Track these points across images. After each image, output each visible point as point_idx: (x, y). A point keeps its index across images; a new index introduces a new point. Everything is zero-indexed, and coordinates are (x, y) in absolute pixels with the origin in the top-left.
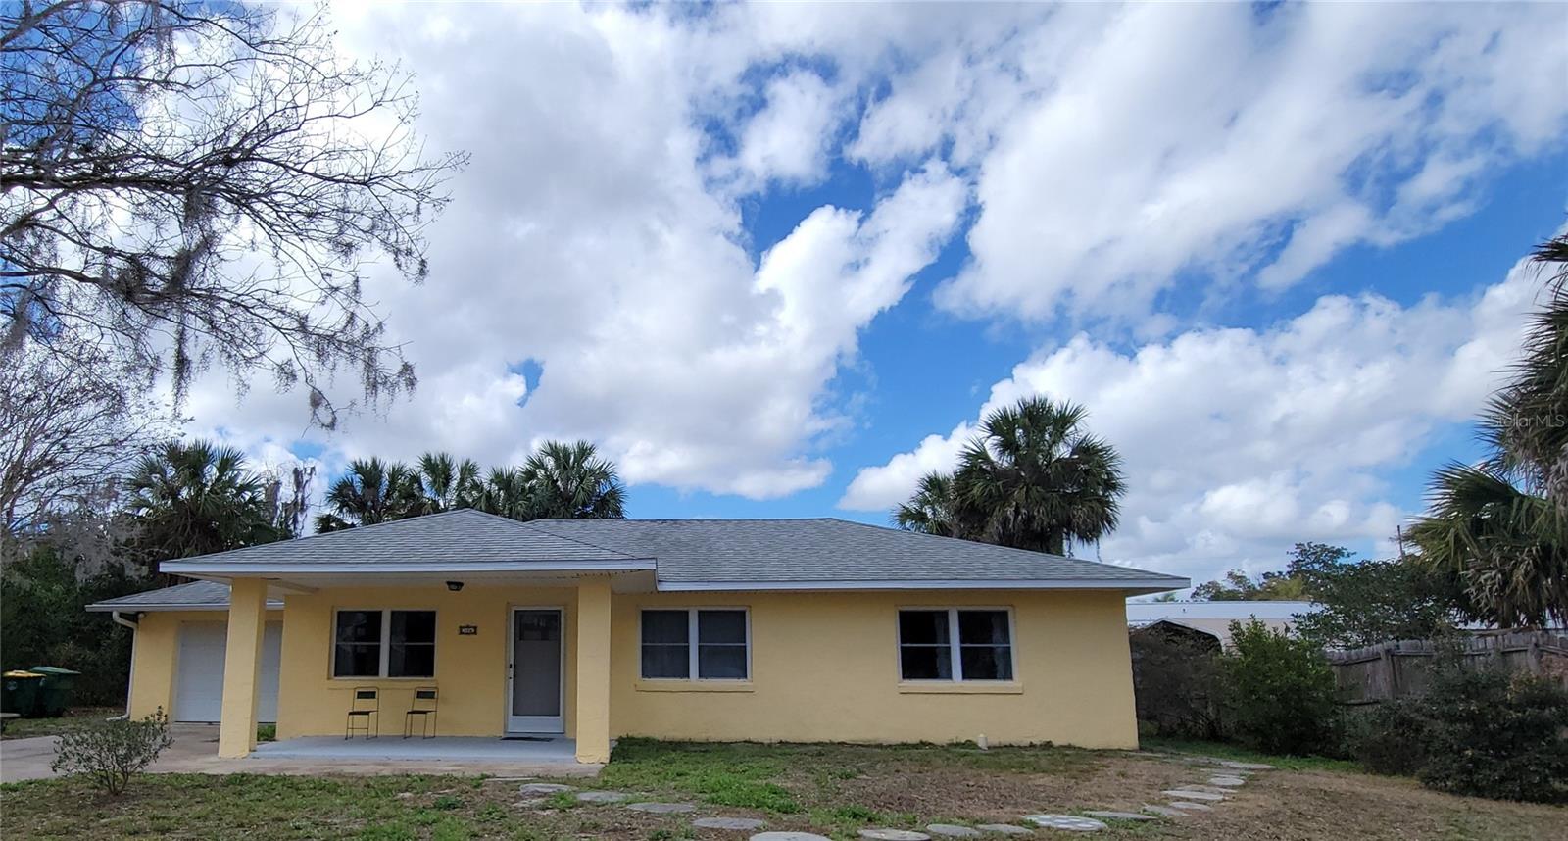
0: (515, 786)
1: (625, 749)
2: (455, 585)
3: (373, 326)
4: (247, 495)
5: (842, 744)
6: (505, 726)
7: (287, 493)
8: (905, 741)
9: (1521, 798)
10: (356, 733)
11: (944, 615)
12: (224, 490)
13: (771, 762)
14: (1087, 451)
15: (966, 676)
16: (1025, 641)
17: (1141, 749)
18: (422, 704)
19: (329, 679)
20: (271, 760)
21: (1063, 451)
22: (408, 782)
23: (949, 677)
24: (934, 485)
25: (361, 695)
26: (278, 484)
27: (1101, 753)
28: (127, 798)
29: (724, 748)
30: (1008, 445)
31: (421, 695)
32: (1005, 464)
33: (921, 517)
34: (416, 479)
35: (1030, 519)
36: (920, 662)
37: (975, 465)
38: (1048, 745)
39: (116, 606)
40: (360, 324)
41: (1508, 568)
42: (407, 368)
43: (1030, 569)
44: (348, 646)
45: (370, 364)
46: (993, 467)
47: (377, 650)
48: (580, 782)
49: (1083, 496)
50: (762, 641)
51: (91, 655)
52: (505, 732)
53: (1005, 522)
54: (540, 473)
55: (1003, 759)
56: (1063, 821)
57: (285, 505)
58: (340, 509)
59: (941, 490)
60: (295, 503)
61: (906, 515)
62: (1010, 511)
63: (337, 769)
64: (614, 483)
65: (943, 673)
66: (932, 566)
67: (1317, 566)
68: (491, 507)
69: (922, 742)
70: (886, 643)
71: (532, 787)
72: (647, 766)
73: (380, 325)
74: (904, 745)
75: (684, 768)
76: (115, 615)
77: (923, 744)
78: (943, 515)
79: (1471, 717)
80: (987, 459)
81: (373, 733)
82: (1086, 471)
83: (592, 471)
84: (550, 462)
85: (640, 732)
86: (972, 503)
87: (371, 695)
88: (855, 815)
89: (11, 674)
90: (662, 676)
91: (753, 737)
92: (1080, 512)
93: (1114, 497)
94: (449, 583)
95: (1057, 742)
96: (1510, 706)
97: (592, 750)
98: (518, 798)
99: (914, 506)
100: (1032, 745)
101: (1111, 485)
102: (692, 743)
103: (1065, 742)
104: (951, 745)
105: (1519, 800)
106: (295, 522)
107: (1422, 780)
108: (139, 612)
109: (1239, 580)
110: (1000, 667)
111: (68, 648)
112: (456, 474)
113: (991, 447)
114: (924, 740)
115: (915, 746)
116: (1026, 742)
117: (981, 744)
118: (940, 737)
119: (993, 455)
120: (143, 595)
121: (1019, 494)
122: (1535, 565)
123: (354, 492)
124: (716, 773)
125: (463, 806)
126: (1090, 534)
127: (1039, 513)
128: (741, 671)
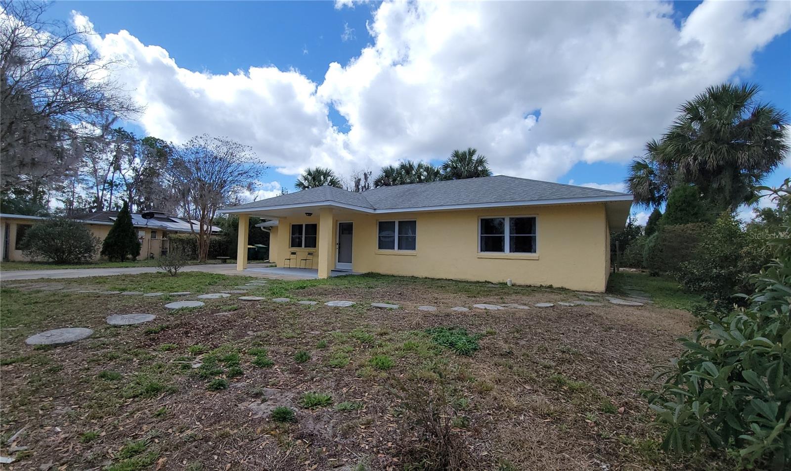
2: (309, 214)
6: (335, 266)
8: (478, 280)
11: (502, 220)
17: (608, 292)
18: (310, 257)
19: (289, 248)
23: (502, 251)
25: (292, 253)
31: (310, 254)
38: (552, 287)
43: (547, 194)
44: (294, 237)
47: (302, 237)
50: (422, 234)
52: (335, 268)
53: (688, 165)
65: (499, 249)
66: (499, 196)
69: (486, 281)
70: (473, 234)
74: (478, 282)
76: (262, 228)
85: (376, 271)
87: (295, 253)
90: (385, 248)
91: (415, 275)
92: (744, 155)
94: (306, 213)
100: (542, 286)
102: (393, 276)
103: (559, 286)
114: (487, 281)
116: (538, 285)
117: (508, 283)
127: (711, 158)
128: (413, 248)
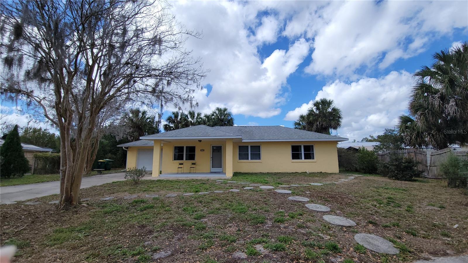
0: (215, 181)
1: (236, 174)
2: (200, 141)
3: (192, 97)
4: (149, 120)
5: (280, 173)
6: (211, 170)
7: (157, 119)
9: (405, 180)
10: (179, 172)
11: (301, 146)
12: (143, 119)
13: (265, 176)
14: (334, 110)
15: (305, 159)
16: (317, 152)
17: (340, 173)
18: (193, 166)
19: (173, 161)
20: (163, 177)
21: (330, 110)
22: (193, 180)
23: (302, 159)
24: (302, 117)
25: (180, 164)
26: (155, 117)
27: (330, 174)
28: (139, 184)
29: (256, 174)
30: (318, 109)
31: (193, 164)
32: (317, 113)
33: (299, 124)
34: (187, 116)
35: (322, 125)
36: (296, 156)
37: (311, 113)
38: (321, 172)
39: (124, 146)
40: (190, 97)
41: (411, 136)
42: (197, 103)
43: (318, 137)
44: (177, 154)
45: (191, 103)
46: (315, 113)
47: (183, 154)
48: (228, 180)
49: (333, 120)
50: (264, 152)
51: (114, 157)
53: (317, 125)
54: (215, 114)
55: (311, 175)
56: (316, 184)
57: (156, 122)
58: (169, 123)
59: (304, 118)
60: (159, 121)
61: (296, 124)
62: (318, 123)
63: (178, 178)
64: (232, 117)
65: (300, 158)
66: (298, 136)
67: (389, 134)
68: (204, 123)
70: (289, 152)
71: (219, 181)
72: (240, 177)
73: (194, 97)
74: (292, 173)
75: (248, 177)
76: (123, 148)
77: (296, 173)
78: (304, 124)
79: (396, 165)
80: (313, 111)
81: (183, 172)
82: (334, 114)
83: (227, 114)
84: (217, 112)
85: (239, 171)
86: (310, 121)
87: (182, 164)
88: (278, 183)
89: (100, 161)
90: (243, 159)
91: (262, 172)
92: (333, 123)
93: (340, 120)
94: (199, 141)
95: (323, 172)
96: (403, 163)
97: (229, 174)
98: (216, 182)
99: (298, 122)
100: (318, 172)
101: (340, 117)
102: (249, 173)
104: (302, 173)
105: (405, 181)
106: (159, 125)
107: (388, 177)
108: (128, 147)
109: (372, 137)
110: (312, 157)
111: (110, 155)
112: (196, 115)
113: (314, 109)
115: (295, 173)
116: (317, 172)
117: (308, 172)
118: (300, 171)
119: (315, 111)
120: (129, 143)
121: (320, 119)
122: (416, 136)
123: (172, 119)
124: (254, 178)
125: (206, 184)
126: (335, 128)
127: (324, 123)
128: (259, 158)
